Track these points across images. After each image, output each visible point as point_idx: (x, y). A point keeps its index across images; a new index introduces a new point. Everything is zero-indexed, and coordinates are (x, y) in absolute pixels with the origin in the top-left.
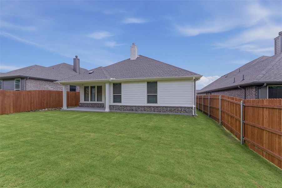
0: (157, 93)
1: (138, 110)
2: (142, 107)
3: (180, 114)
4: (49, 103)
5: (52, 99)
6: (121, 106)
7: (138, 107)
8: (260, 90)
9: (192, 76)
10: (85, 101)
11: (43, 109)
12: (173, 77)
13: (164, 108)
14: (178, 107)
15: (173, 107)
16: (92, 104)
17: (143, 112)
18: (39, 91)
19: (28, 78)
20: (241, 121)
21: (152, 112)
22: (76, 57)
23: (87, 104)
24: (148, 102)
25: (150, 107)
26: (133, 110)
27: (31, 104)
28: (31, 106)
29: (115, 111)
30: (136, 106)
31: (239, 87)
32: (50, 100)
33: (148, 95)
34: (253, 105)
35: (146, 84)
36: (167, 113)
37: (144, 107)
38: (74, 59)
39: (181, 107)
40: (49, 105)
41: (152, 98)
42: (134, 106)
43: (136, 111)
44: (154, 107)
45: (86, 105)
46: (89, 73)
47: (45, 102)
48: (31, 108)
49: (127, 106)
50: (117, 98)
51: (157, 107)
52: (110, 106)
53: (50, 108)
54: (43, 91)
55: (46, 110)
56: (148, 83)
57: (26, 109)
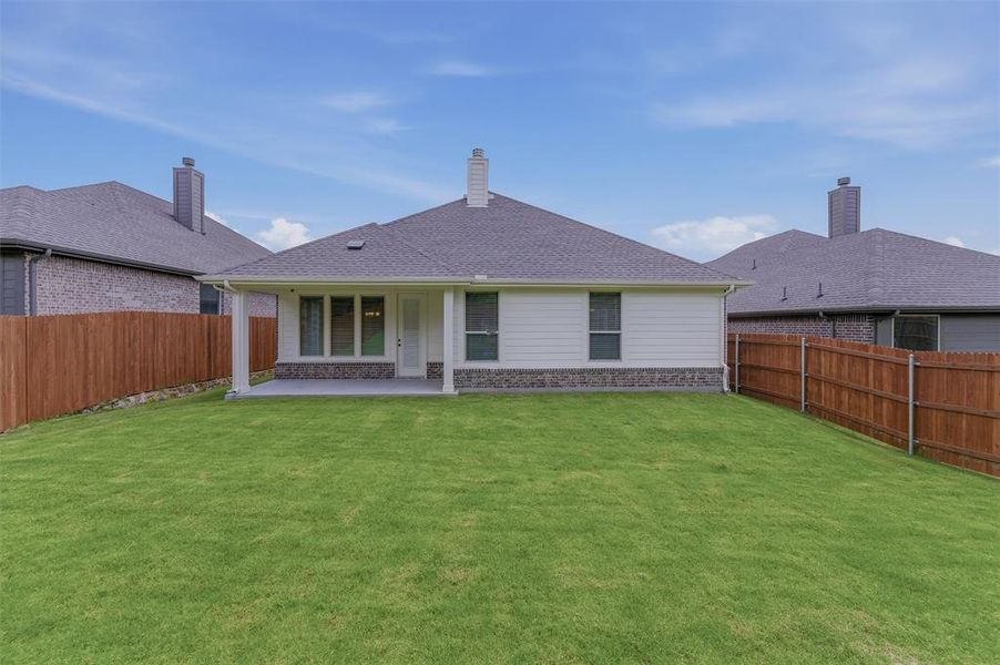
0: (619, 329)
1: (561, 383)
2: (572, 372)
3: (691, 389)
4: (150, 369)
5: (161, 352)
6: (499, 372)
7: (562, 371)
8: (880, 325)
9: (726, 282)
10: (302, 354)
11: (132, 399)
12: (676, 282)
13: (644, 374)
14: (683, 371)
15: (670, 371)
16: (338, 366)
17: (579, 388)
18: (115, 316)
19: (49, 252)
20: (911, 401)
21: (607, 389)
22: (188, 162)
23: (317, 365)
24: (593, 356)
25: (601, 371)
26: (543, 384)
27: (85, 377)
28: (85, 387)
29: (476, 390)
30: (553, 372)
31: (821, 314)
32: (153, 355)
33: (591, 334)
34: (954, 365)
35: (586, 299)
36: (651, 389)
37: (582, 372)
38: (177, 172)
39: (692, 370)
40: (150, 375)
41: (605, 342)
42: (547, 371)
43: (556, 385)
44: (612, 371)
45: (311, 372)
46: (350, 248)
47: (137, 364)
48: (85, 397)
49: (521, 372)
50: (482, 345)
51: (624, 372)
52: (457, 373)
53: (154, 390)
54: (128, 316)
55: (143, 400)
56: (593, 295)
57: (69, 405)
